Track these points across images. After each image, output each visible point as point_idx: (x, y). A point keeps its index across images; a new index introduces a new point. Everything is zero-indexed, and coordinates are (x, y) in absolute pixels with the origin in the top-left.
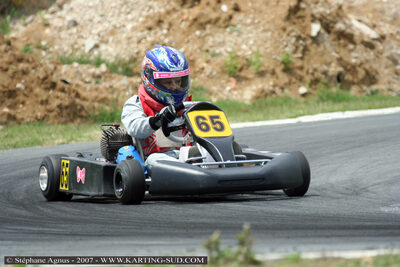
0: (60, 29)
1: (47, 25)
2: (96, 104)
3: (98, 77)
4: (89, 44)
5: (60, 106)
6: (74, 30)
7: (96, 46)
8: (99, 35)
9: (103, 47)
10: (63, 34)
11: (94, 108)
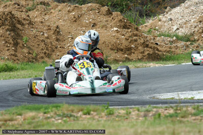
0: (165, 22)
1: (160, 20)
2: (165, 53)
3: (172, 42)
4: (175, 28)
5: (148, 54)
6: (170, 22)
7: (178, 29)
8: (180, 24)
9: (181, 29)
10: (166, 24)
11: (164, 54)
